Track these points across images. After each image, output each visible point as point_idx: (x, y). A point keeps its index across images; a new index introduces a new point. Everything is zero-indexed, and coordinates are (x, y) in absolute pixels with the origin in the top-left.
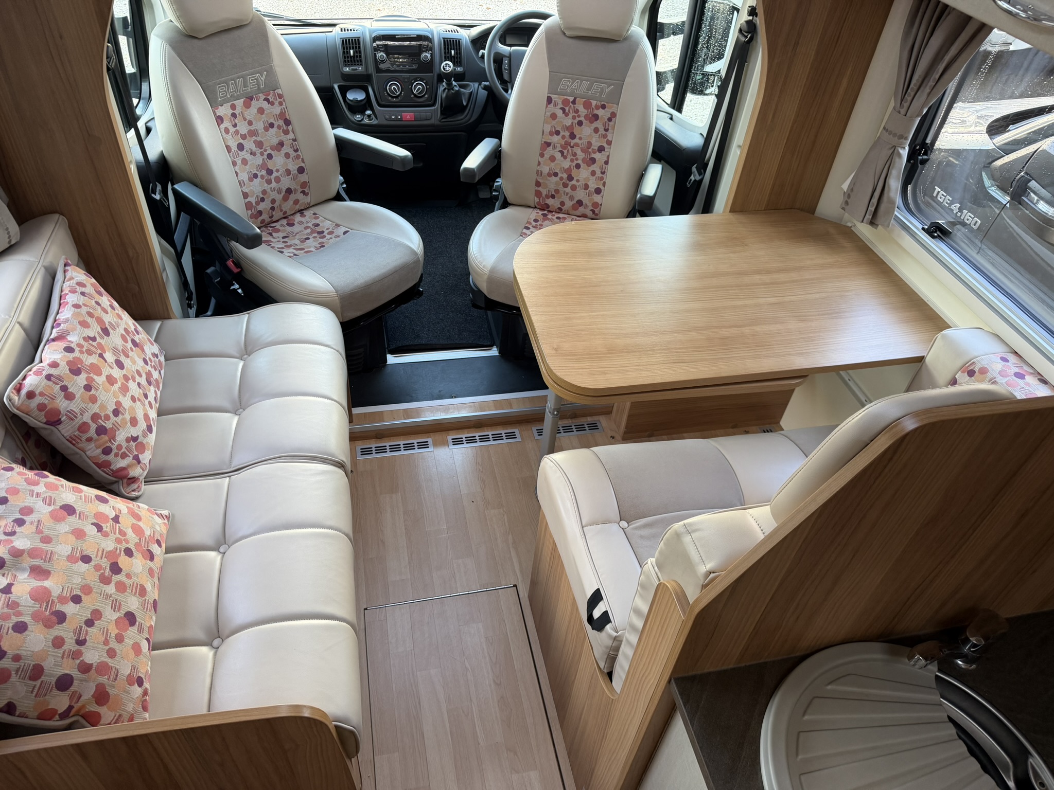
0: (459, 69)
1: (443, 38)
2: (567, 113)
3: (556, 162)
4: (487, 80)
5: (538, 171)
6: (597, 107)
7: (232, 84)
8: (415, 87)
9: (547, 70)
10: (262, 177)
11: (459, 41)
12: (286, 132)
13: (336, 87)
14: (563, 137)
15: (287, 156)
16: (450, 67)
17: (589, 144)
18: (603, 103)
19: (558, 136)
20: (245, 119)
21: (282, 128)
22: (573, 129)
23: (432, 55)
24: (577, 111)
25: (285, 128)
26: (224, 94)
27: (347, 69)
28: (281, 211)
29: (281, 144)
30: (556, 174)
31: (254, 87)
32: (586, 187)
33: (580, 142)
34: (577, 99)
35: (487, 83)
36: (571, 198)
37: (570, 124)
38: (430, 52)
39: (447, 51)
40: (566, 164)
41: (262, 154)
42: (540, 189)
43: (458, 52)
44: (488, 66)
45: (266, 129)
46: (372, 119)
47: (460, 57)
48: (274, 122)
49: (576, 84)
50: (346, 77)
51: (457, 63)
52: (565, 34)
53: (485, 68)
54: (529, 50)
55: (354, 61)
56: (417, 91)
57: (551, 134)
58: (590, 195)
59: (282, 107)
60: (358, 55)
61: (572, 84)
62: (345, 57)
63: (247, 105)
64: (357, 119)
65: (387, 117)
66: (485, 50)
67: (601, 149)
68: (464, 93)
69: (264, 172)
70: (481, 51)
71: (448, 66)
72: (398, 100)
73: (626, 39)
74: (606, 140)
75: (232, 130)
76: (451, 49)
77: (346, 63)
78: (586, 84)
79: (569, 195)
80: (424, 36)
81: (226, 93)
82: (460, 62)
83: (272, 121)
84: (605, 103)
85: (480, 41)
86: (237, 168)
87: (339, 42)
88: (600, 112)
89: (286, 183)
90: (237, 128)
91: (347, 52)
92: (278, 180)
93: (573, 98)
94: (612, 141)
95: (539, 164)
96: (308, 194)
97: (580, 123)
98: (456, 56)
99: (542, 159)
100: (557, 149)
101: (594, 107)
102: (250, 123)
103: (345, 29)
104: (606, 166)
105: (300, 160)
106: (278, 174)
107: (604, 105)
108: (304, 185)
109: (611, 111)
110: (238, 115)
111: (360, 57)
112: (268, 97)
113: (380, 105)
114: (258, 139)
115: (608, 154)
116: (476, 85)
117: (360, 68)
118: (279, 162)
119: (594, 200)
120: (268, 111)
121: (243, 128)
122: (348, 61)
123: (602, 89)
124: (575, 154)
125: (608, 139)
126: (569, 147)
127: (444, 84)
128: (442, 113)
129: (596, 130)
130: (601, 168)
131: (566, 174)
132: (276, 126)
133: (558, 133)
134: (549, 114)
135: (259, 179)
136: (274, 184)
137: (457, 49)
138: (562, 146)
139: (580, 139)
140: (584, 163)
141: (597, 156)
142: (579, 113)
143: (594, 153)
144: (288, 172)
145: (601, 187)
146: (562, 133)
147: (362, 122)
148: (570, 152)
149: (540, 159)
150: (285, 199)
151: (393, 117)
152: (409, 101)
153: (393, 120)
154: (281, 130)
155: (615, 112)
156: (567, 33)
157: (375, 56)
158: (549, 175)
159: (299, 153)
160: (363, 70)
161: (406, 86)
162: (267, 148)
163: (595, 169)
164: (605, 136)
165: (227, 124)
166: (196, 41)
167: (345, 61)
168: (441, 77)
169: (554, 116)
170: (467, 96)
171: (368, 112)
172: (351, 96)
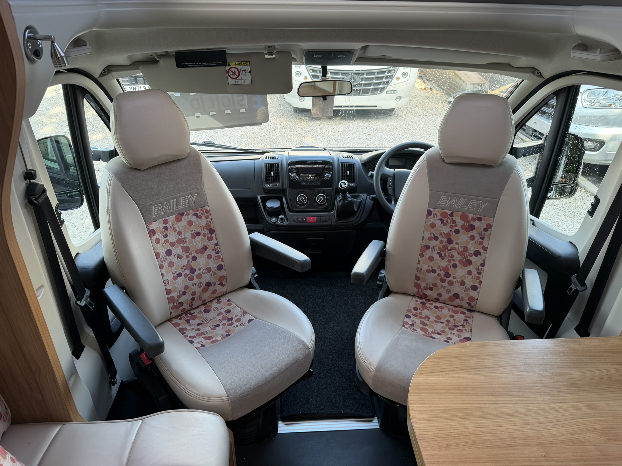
0: (352, 184)
1: (341, 163)
2: (445, 223)
3: (434, 261)
4: (374, 193)
5: (417, 268)
6: (473, 219)
7: (167, 204)
8: (318, 198)
9: (428, 189)
10: (186, 275)
11: (353, 165)
12: (210, 239)
13: (259, 197)
14: (441, 242)
15: (209, 257)
16: (346, 184)
17: (466, 249)
18: (479, 216)
19: (437, 241)
20: (175, 231)
21: (207, 236)
22: (451, 235)
23: (332, 175)
24: (454, 222)
25: (209, 236)
26: (159, 212)
27: (268, 185)
28: (200, 300)
29: (205, 248)
30: (434, 271)
31: (186, 206)
32: (463, 283)
33: (456, 246)
34: (455, 213)
35: (374, 196)
36: (448, 291)
37: (448, 232)
38: (331, 173)
39: (344, 172)
40: (444, 263)
41: (187, 257)
42: (419, 282)
43: (352, 172)
44: (376, 182)
45: (193, 237)
46: (284, 221)
47: (353, 176)
48: (200, 231)
49: (453, 200)
50: (267, 191)
51: (351, 180)
52: (444, 161)
53: (373, 184)
54: (412, 172)
55: (274, 179)
56: (319, 201)
57: (430, 239)
58: (466, 290)
59: (208, 220)
60: (277, 175)
61: (451, 200)
62: (267, 177)
63: (178, 220)
64: (273, 222)
65: (295, 220)
66: (374, 171)
67: (477, 253)
68: (355, 202)
69: (187, 271)
70: (371, 172)
71: (344, 184)
72: (304, 207)
73: (501, 165)
74: (482, 246)
75: (162, 239)
76: (347, 170)
77: (268, 181)
78: (463, 201)
79: (446, 289)
80: (327, 161)
81: (161, 211)
82: (353, 179)
83: (199, 230)
84: (481, 217)
85: (370, 164)
86: (163, 271)
87: (263, 166)
88: (476, 224)
89: (206, 278)
90: (168, 238)
91: (269, 173)
92: (199, 276)
93: (451, 211)
94: (487, 247)
95: (419, 262)
96: (225, 284)
97: (457, 232)
98: (350, 175)
99: (421, 258)
100: (435, 251)
101: (470, 219)
102: (180, 233)
103: (269, 157)
104: (482, 268)
105: (220, 259)
106: (200, 272)
107: (481, 218)
108: (222, 278)
109: (487, 223)
110: (169, 228)
111: (278, 176)
112: (197, 213)
113: (291, 211)
114: (185, 245)
115: (484, 258)
116: (365, 195)
117: (278, 185)
118: (202, 262)
119: (470, 294)
120: (196, 223)
121: (173, 238)
122: (269, 179)
123: (478, 205)
124: (452, 256)
125: (483, 246)
126: (446, 250)
127: (340, 196)
128: (338, 216)
129: (472, 238)
130: (477, 269)
131: (444, 271)
132: (202, 234)
133: (436, 238)
134: (428, 224)
135: (182, 277)
136: (195, 280)
137: (351, 170)
138: (440, 249)
139: (457, 244)
140: (460, 264)
141: (473, 259)
142: (457, 224)
143: (471, 256)
144: (209, 270)
145: (478, 285)
146: (440, 239)
147: (277, 224)
148: (447, 254)
149: (420, 259)
150: (205, 290)
151: (300, 220)
152: (312, 208)
153: (300, 222)
154: (206, 238)
155: (491, 224)
156: (446, 160)
157: (289, 176)
158: (428, 271)
159: (220, 254)
160: (280, 186)
161: (312, 198)
162: (192, 252)
163: (471, 269)
164: (481, 243)
165: (158, 235)
166: (138, 173)
167: (267, 180)
168: (338, 191)
169: (433, 225)
170: (358, 204)
171: (281, 216)
172: (269, 204)
